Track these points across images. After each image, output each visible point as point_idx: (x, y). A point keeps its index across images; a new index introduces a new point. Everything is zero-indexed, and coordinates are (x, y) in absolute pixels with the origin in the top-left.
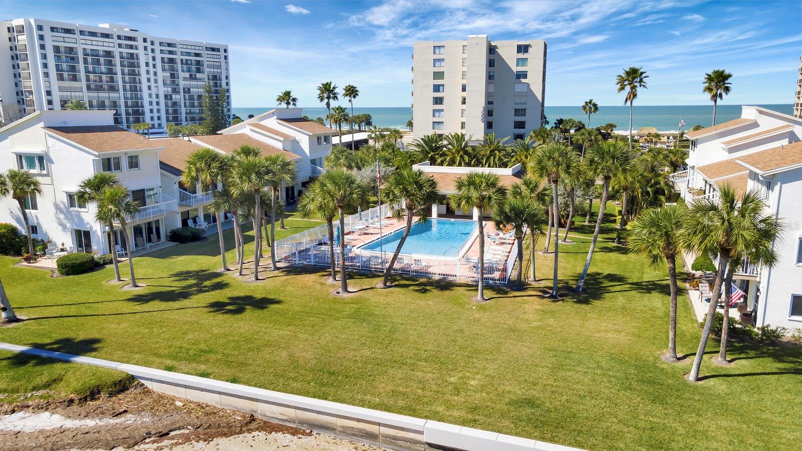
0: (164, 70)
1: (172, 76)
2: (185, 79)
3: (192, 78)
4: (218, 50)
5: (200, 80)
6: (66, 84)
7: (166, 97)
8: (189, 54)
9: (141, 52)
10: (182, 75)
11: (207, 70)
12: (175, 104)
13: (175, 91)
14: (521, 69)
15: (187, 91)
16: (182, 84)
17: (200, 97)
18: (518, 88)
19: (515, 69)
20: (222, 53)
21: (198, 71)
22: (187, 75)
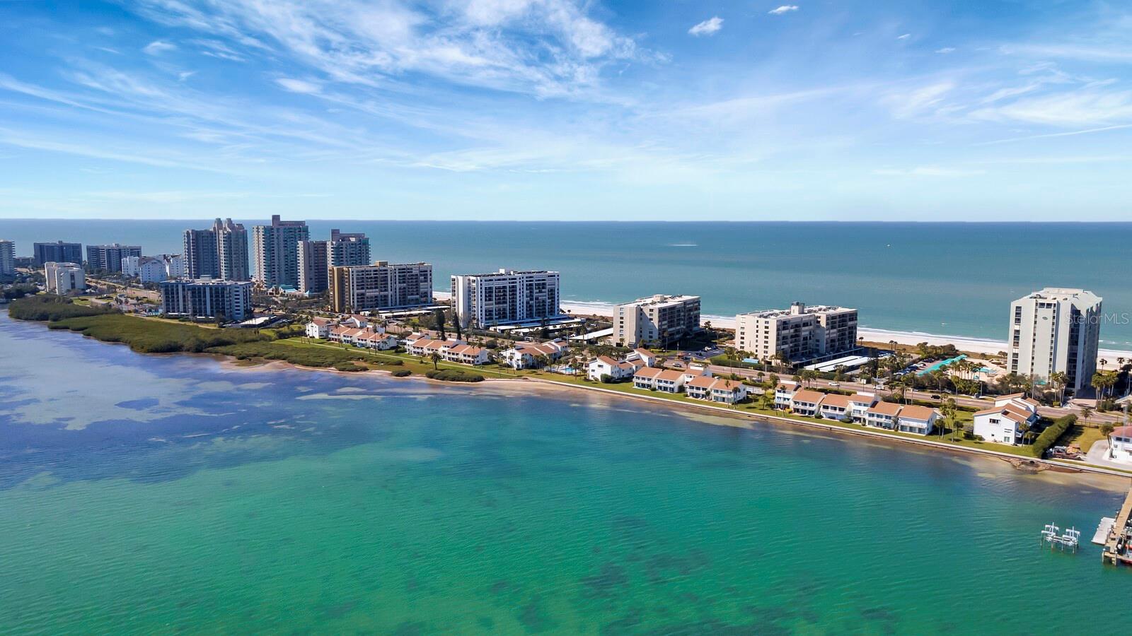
0: (527, 289)
1: (531, 292)
2: (536, 293)
3: (540, 292)
4: (554, 276)
5: (544, 292)
6: (487, 302)
7: (527, 303)
8: (539, 280)
9: (518, 284)
10: (535, 291)
11: (548, 287)
12: (530, 306)
13: (531, 299)
14: (651, 317)
15: (537, 299)
16: (535, 295)
17: (544, 301)
18: (650, 324)
19: (649, 317)
20: (556, 277)
21: (543, 288)
22: (538, 291)
